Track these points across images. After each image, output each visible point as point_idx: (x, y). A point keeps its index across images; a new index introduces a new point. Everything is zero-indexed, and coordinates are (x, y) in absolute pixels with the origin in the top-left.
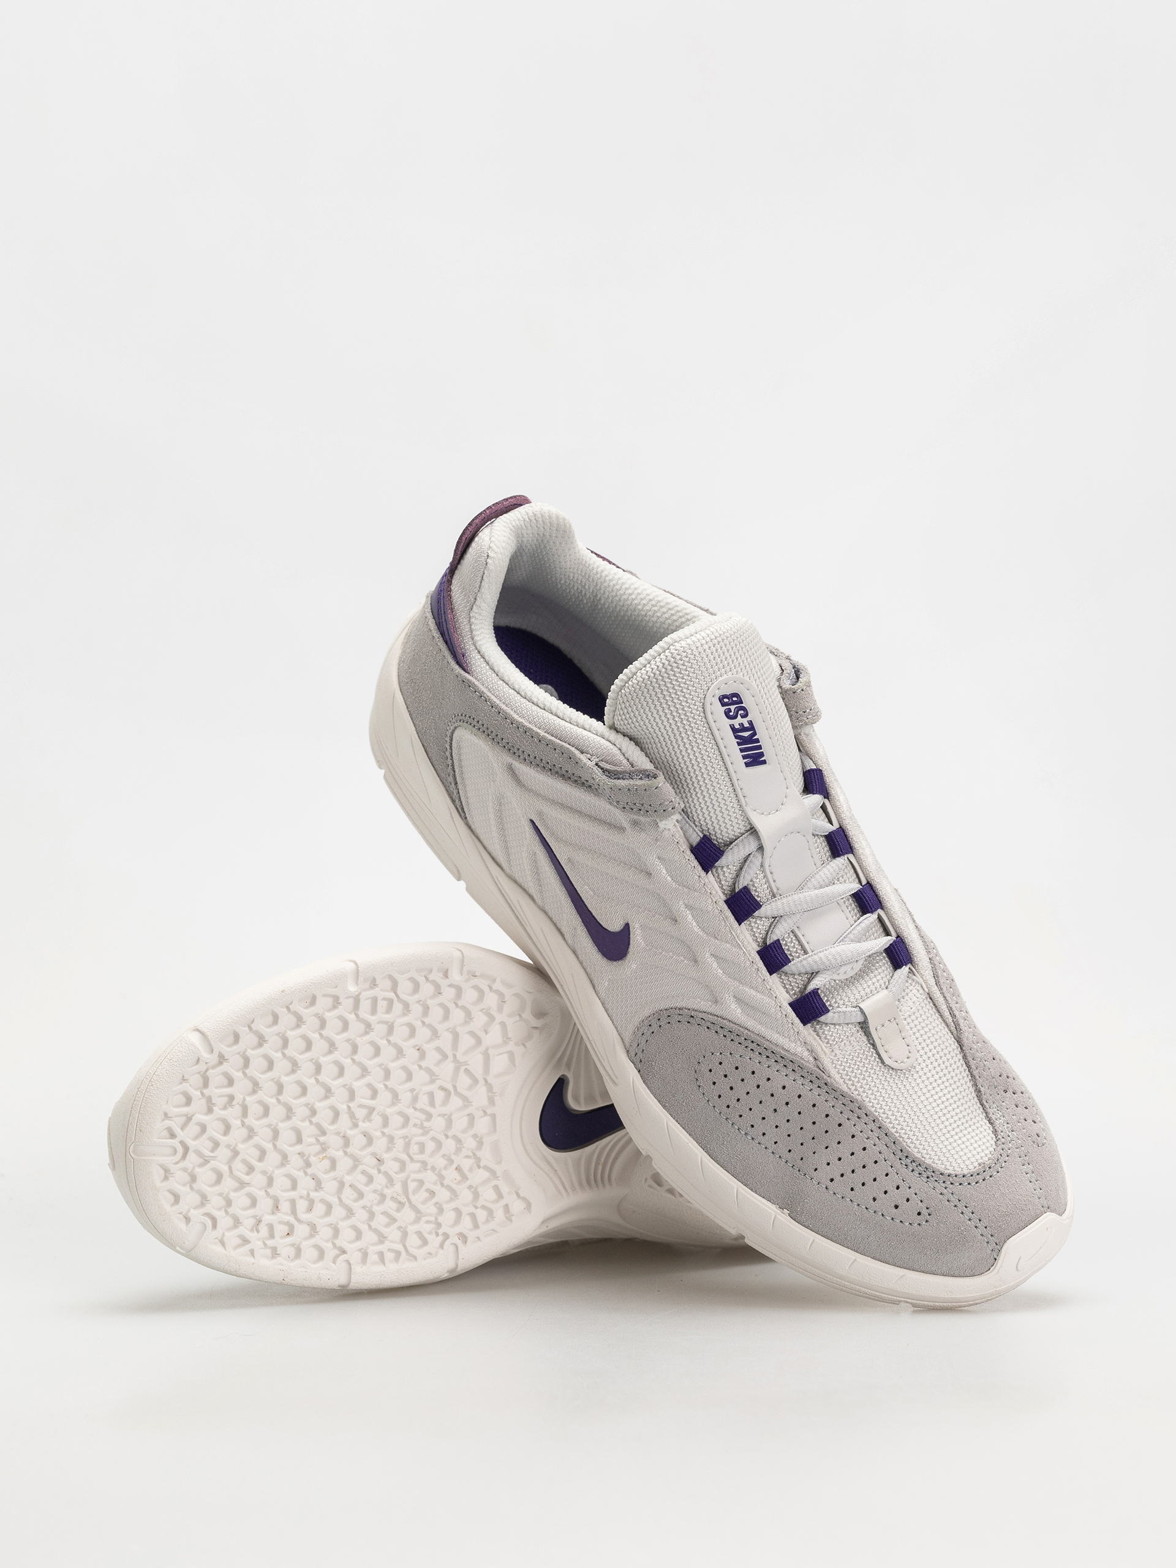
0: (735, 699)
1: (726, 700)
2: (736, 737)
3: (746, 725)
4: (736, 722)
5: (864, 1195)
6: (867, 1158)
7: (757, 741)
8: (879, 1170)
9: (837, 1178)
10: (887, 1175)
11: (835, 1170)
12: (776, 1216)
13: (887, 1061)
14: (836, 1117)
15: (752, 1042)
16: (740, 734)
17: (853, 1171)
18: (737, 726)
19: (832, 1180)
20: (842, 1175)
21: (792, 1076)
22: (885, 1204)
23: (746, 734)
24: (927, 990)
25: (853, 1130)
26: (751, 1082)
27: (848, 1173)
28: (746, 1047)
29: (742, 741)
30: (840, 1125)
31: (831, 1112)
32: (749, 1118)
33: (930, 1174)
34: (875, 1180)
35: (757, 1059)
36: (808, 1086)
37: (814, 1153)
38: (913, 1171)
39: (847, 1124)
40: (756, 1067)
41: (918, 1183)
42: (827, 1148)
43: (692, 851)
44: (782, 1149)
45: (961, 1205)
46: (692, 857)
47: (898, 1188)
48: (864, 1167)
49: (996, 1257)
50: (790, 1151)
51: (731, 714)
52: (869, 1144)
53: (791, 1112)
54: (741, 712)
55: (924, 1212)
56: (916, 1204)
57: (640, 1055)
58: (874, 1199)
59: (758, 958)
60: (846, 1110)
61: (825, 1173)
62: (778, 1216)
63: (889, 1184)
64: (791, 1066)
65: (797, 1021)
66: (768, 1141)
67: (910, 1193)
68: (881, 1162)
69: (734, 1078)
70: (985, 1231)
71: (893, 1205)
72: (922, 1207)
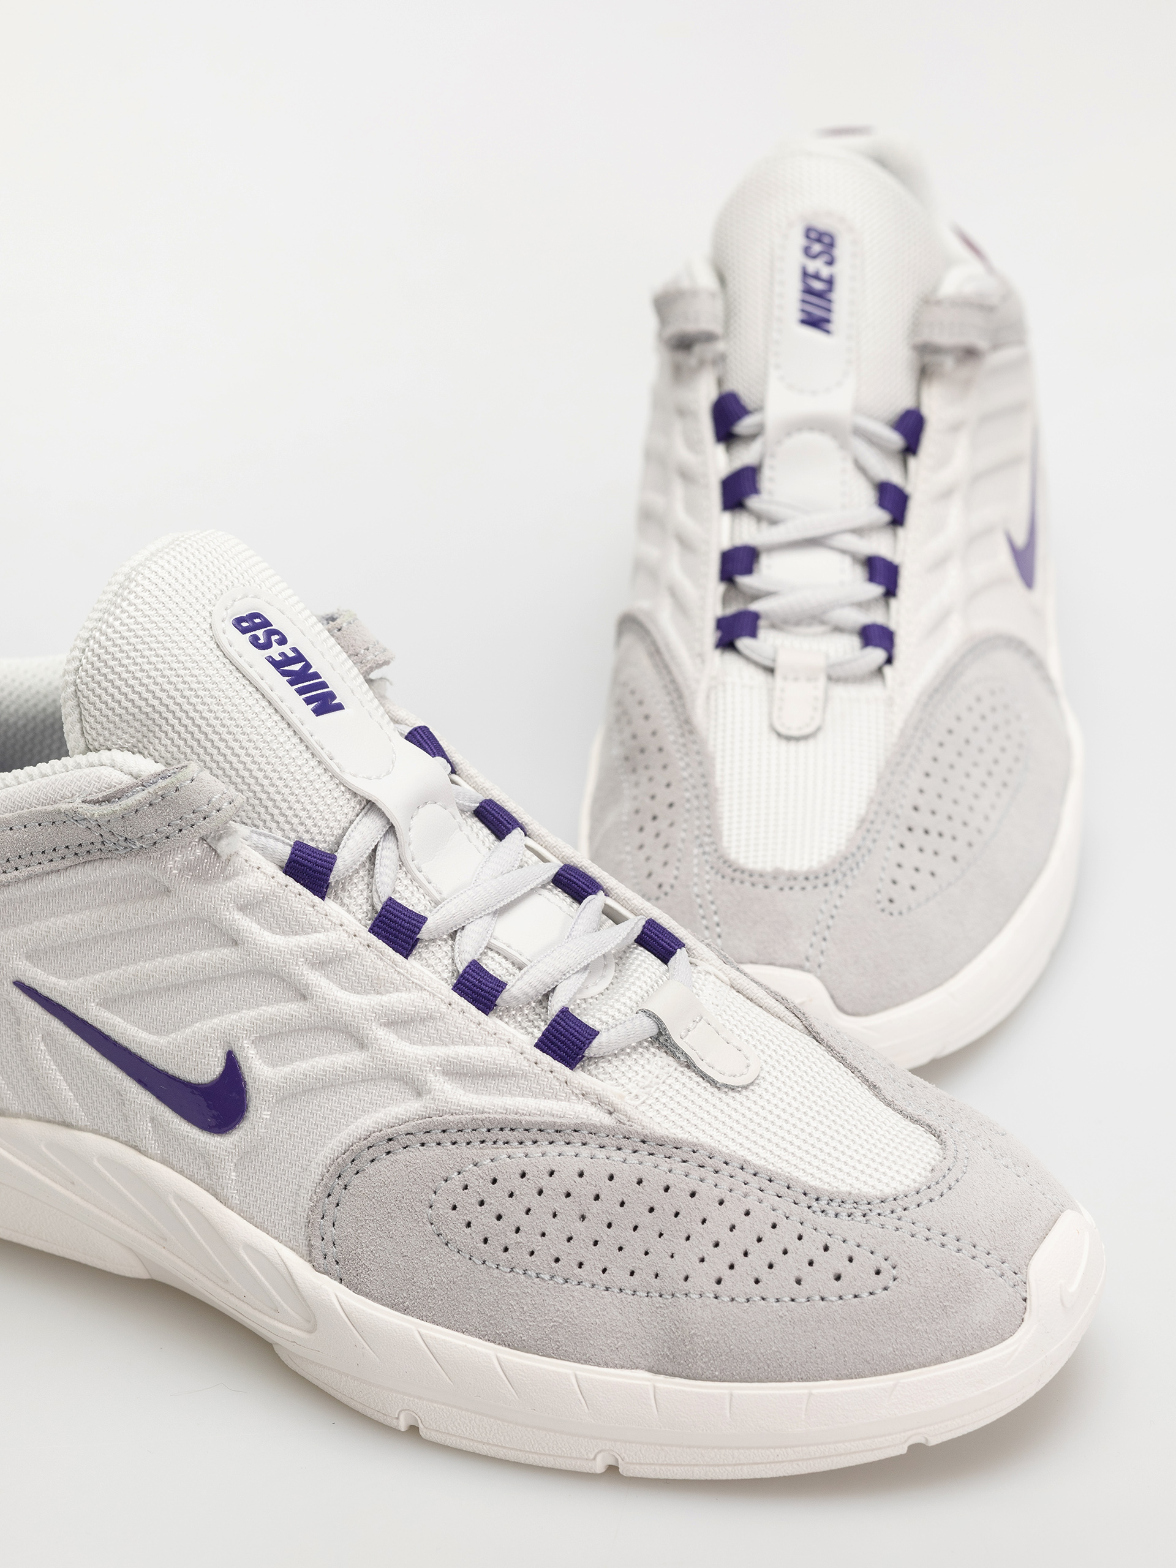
0: (257, 621)
1: (245, 624)
2: (284, 674)
3: (291, 654)
4: (275, 651)
5: (778, 1283)
6: (759, 1223)
7: (316, 675)
8: (786, 1235)
9: (726, 1273)
10: (800, 1238)
11: (717, 1264)
12: (655, 1387)
13: (720, 1079)
14: (681, 1185)
15: (502, 1129)
16: (284, 668)
17: (746, 1254)
18: (278, 658)
19: (719, 1282)
20: (732, 1267)
21: (585, 1152)
22: (818, 1280)
23: (297, 667)
24: (726, 979)
25: (718, 1194)
26: (526, 1191)
27: (740, 1260)
28: (495, 1143)
29: (295, 679)
30: (693, 1195)
31: (670, 1179)
32: (546, 1250)
33: (866, 1207)
34: (785, 1252)
35: (519, 1152)
36: (617, 1156)
37: (672, 1256)
38: (836, 1215)
39: (702, 1189)
40: (525, 1164)
41: (853, 1229)
42: (688, 1238)
43: (286, 872)
44: (619, 1276)
45: (935, 1234)
46: (290, 881)
47: (826, 1249)
48: (759, 1240)
49: (1024, 1295)
50: (632, 1273)
51: (262, 641)
52: (751, 1203)
53: (608, 1207)
54: (274, 638)
55: (885, 1266)
56: (866, 1262)
57: (331, 1251)
58: (798, 1282)
59: (456, 996)
60: (691, 1166)
61: (702, 1276)
62: (658, 1385)
63: (811, 1248)
64: (576, 1138)
65: (558, 1066)
66: (591, 1272)
67: (849, 1249)
68: (782, 1223)
69: (497, 1200)
70: (990, 1260)
71: (832, 1277)
72: (878, 1261)
